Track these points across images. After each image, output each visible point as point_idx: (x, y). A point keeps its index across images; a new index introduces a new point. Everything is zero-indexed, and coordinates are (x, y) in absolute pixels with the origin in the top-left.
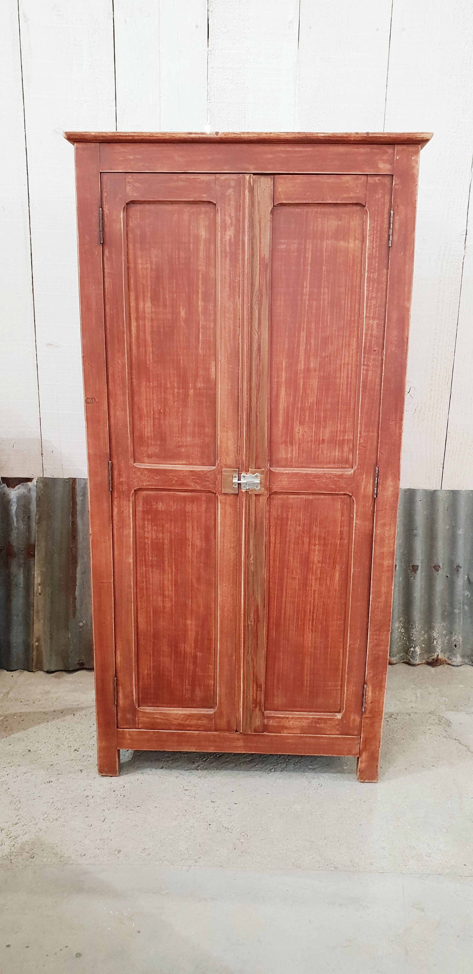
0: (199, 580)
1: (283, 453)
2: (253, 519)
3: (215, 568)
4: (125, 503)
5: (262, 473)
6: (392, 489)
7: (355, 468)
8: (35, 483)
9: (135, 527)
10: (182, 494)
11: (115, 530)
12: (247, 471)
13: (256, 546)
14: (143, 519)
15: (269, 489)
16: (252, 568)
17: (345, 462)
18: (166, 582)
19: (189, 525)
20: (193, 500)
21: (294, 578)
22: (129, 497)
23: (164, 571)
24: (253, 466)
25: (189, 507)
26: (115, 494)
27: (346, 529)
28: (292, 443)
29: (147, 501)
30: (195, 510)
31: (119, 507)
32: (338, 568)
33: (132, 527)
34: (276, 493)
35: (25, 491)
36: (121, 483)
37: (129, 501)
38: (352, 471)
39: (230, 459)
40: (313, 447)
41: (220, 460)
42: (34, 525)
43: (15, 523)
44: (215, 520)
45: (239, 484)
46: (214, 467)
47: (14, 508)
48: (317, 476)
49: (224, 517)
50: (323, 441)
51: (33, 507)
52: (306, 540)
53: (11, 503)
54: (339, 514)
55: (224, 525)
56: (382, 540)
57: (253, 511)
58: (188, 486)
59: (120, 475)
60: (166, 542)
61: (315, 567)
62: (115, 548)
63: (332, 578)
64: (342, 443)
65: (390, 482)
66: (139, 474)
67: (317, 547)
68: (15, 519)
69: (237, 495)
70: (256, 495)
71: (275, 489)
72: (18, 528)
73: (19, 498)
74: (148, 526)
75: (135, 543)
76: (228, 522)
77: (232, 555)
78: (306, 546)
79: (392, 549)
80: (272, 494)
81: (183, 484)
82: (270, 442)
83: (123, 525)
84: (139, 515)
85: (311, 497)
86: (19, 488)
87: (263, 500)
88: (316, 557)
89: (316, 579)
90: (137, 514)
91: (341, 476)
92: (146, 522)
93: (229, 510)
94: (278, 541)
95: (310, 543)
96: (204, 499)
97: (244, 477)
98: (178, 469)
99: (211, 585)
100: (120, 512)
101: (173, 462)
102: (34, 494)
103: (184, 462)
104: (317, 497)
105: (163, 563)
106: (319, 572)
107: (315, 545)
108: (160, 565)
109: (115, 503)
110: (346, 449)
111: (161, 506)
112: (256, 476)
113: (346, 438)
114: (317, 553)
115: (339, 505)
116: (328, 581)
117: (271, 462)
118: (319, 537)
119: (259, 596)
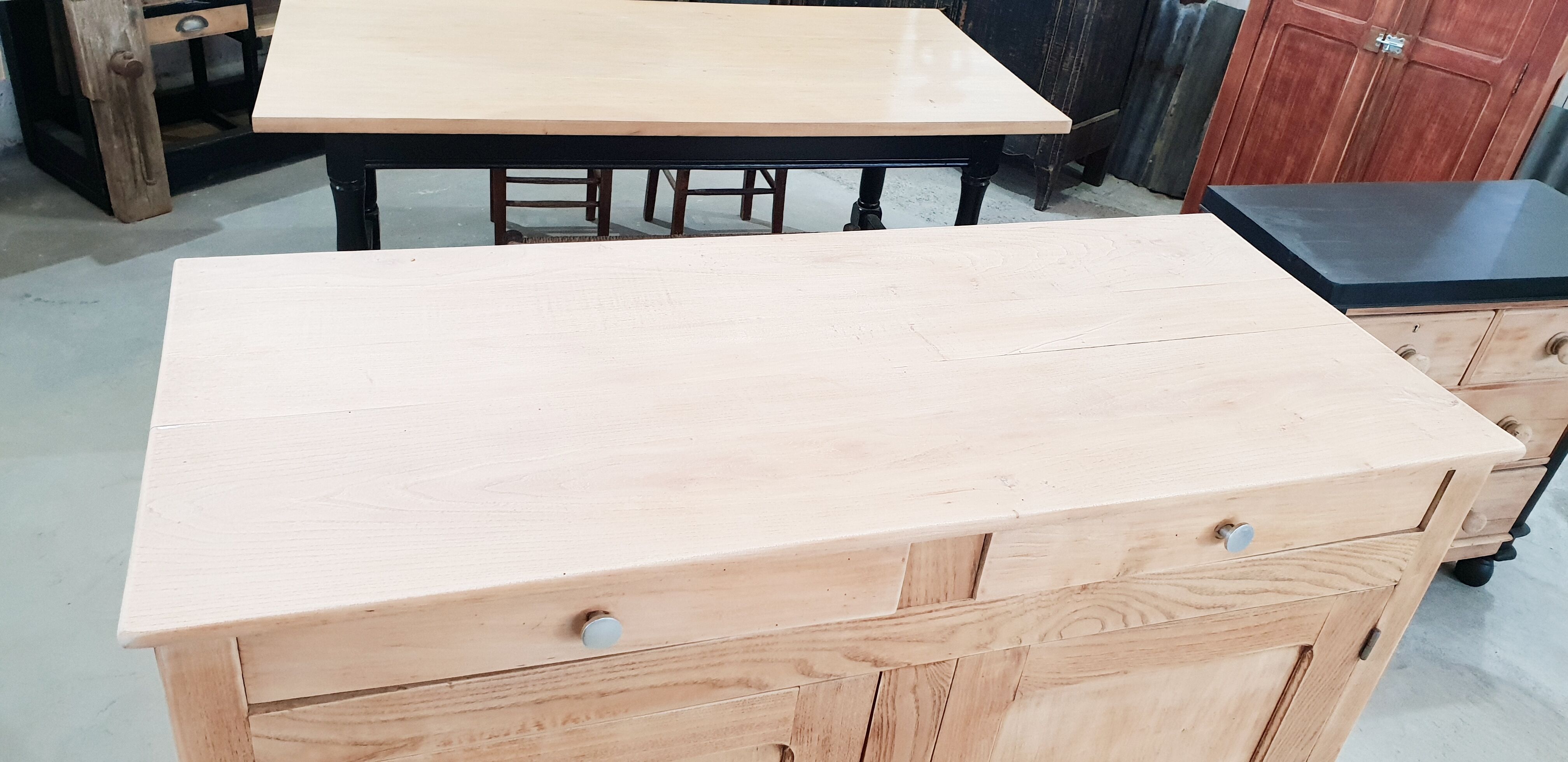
0: (1312, 123)
1: (1437, 26)
2: (1382, 81)
3: (1330, 116)
4: (1272, 34)
5: (1407, 39)
6: (1535, 89)
7: (1505, 58)
8: (1208, 5)
9: (1273, 58)
10: (1326, 39)
11: (1255, 56)
12: (1394, 34)
13: (1376, 106)
14: (1283, 54)
15: (1409, 56)
16: (1364, 127)
17: (1496, 51)
18: (1282, 117)
19: (1322, 70)
20: (1334, 48)
21: (1400, 148)
22: (1277, 29)
23: (1284, 105)
24: (1403, 31)
25: (1328, 54)
26: (1267, 24)
27: (1472, 116)
28: (1450, 18)
29: (1292, 37)
30: (1332, 59)
31: (1266, 37)
32: (1449, 151)
33: (1270, 57)
34: (1415, 62)
35: (1194, 11)
36: (1276, 15)
37: (1277, 33)
38: (1499, 61)
39: (1383, 19)
40: (1471, 27)
41: (1374, 16)
42: (1191, 46)
43: (1174, 40)
44: (1347, 73)
45: (1382, 44)
46: (1364, 22)
47: (1178, 25)
48: (1463, 57)
49: (1356, 71)
50: (1483, 24)
51: (1197, 30)
52: (1428, 115)
53: (1178, 19)
54: (1470, 101)
55: (1353, 78)
56: (1504, 137)
57: (1385, 74)
58: (1334, 33)
59: (1277, 7)
60: (1295, 80)
61: (1426, 144)
62: (1249, 72)
63: (1439, 160)
64: (1501, 31)
65: (1535, 81)
66: (1294, 11)
67: (1435, 126)
68: (1175, 36)
69: (1376, 53)
70: (1395, 59)
71: (1415, 58)
72: (1175, 46)
73: (1187, 17)
74: (1285, 62)
75: (1267, 75)
76: (1359, 77)
77: (1350, 109)
78: (1425, 121)
79: (1511, 148)
80: (1410, 63)
81: (1330, 30)
82: (1429, 11)
83: (1263, 54)
84: (1281, 48)
85: (1448, 76)
86: (1190, 7)
87: (1400, 65)
88: (1430, 135)
89: (1422, 156)
90: (1279, 47)
91: (1486, 63)
92: (1284, 57)
93: (1363, 66)
94: (1399, 109)
95: (1429, 120)
96: (1344, 49)
97: (1389, 38)
98: (1331, 15)
99: (1322, 131)
100: (1265, 41)
101: (1328, 8)
102: (1202, 17)
103: (1339, 11)
104: (1455, 77)
105: (1286, 98)
106: (1428, 150)
107: (1434, 123)
108: (1282, 100)
109: (1264, 31)
110: (1504, 38)
111: (1303, 46)
112: (1401, 41)
113: (1508, 27)
114: (1433, 131)
115: (1474, 91)
116: (1434, 161)
117: (1422, 31)
118: (1442, 116)
119: (1361, 155)
